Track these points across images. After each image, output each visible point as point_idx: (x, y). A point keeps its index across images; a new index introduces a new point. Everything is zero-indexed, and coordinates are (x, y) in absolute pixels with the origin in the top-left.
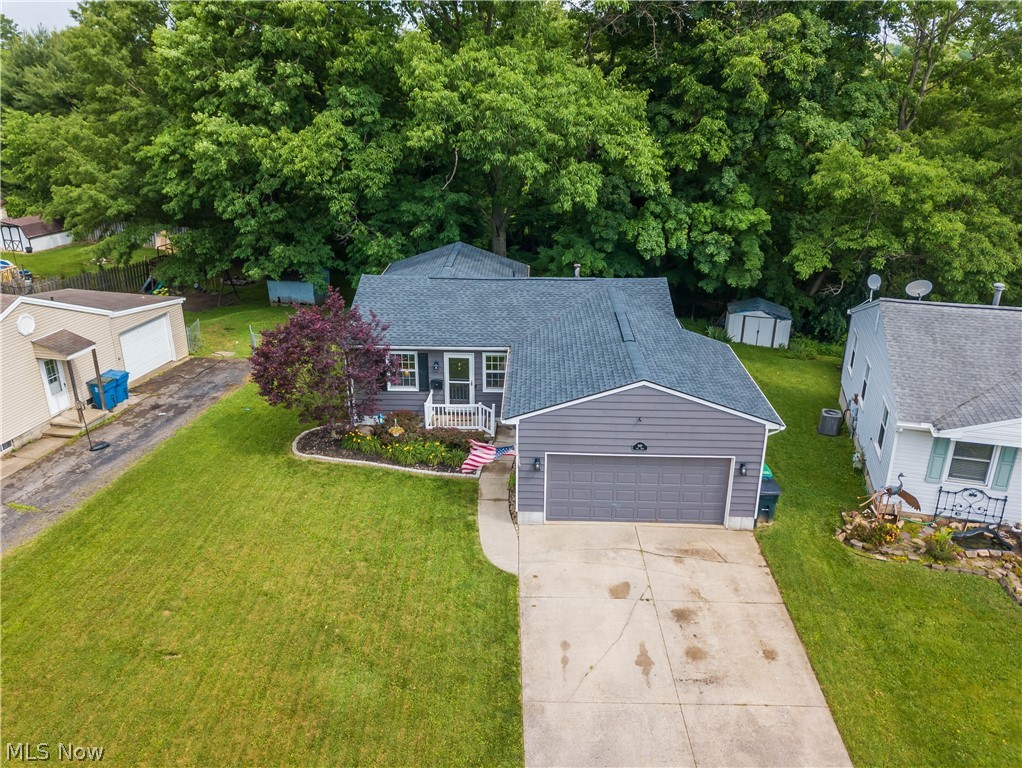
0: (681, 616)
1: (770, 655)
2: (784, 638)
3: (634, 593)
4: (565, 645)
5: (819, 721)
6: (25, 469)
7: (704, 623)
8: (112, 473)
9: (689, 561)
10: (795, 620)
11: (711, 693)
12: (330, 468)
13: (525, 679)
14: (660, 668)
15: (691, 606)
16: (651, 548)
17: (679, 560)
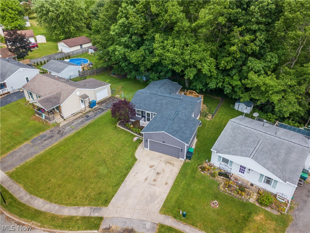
0: (158, 174)
1: (166, 184)
2: (171, 182)
3: (153, 168)
4: (136, 173)
5: (164, 196)
6: (75, 119)
7: (161, 175)
8: (87, 123)
9: (168, 164)
10: (176, 180)
11: (152, 187)
12: (122, 130)
13: (127, 177)
14: (148, 181)
15: (161, 172)
16: (163, 160)
17: (166, 164)
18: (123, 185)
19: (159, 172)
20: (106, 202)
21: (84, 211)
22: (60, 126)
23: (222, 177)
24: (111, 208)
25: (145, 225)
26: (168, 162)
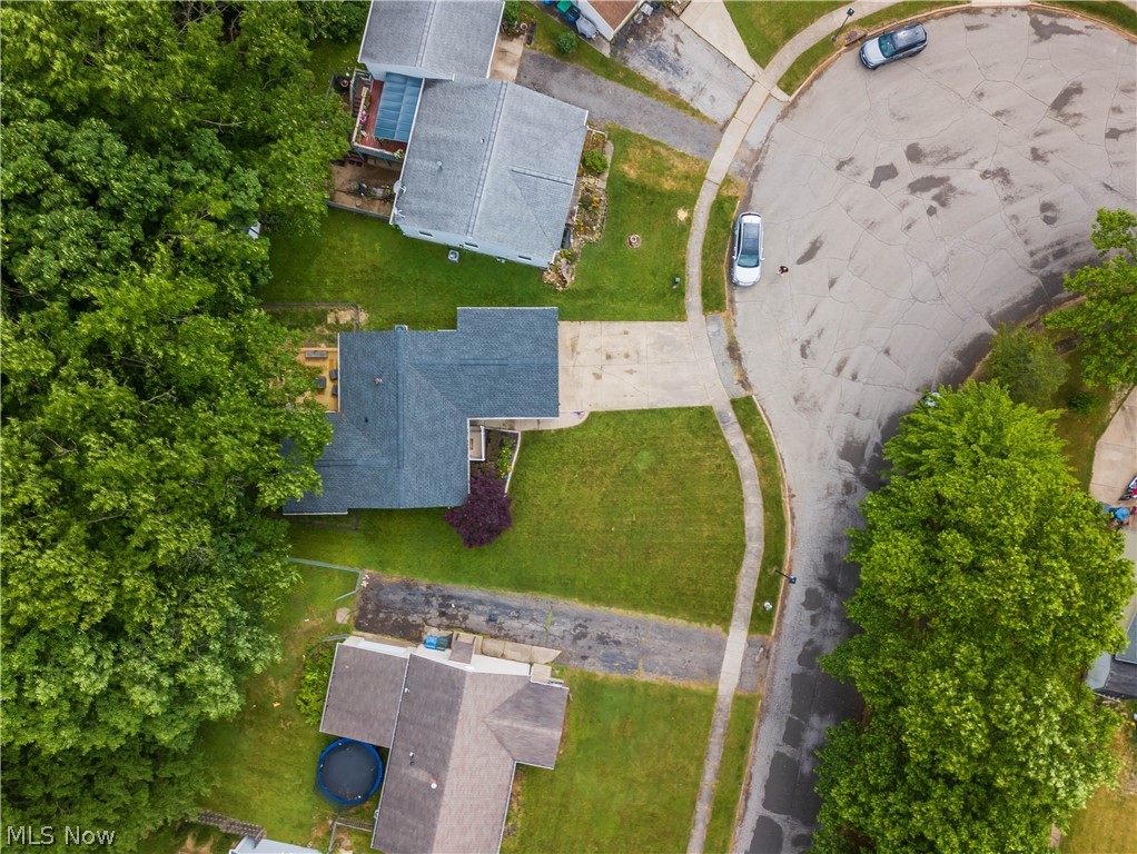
0: (609, 357)
1: (626, 333)
2: (619, 326)
3: (599, 372)
4: (625, 396)
5: (652, 325)
6: (515, 641)
7: (611, 350)
9: (578, 349)
10: (610, 320)
11: (643, 354)
13: (640, 408)
14: (634, 367)
15: (603, 353)
16: (572, 363)
17: (578, 353)
18: (660, 406)
19: (604, 357)
20: (705, 412)
21: (735, 438)
22: (559, 652)
23: (572, 241)
24: (711, 399)
25: (714, 334)
26: (573, 350)
